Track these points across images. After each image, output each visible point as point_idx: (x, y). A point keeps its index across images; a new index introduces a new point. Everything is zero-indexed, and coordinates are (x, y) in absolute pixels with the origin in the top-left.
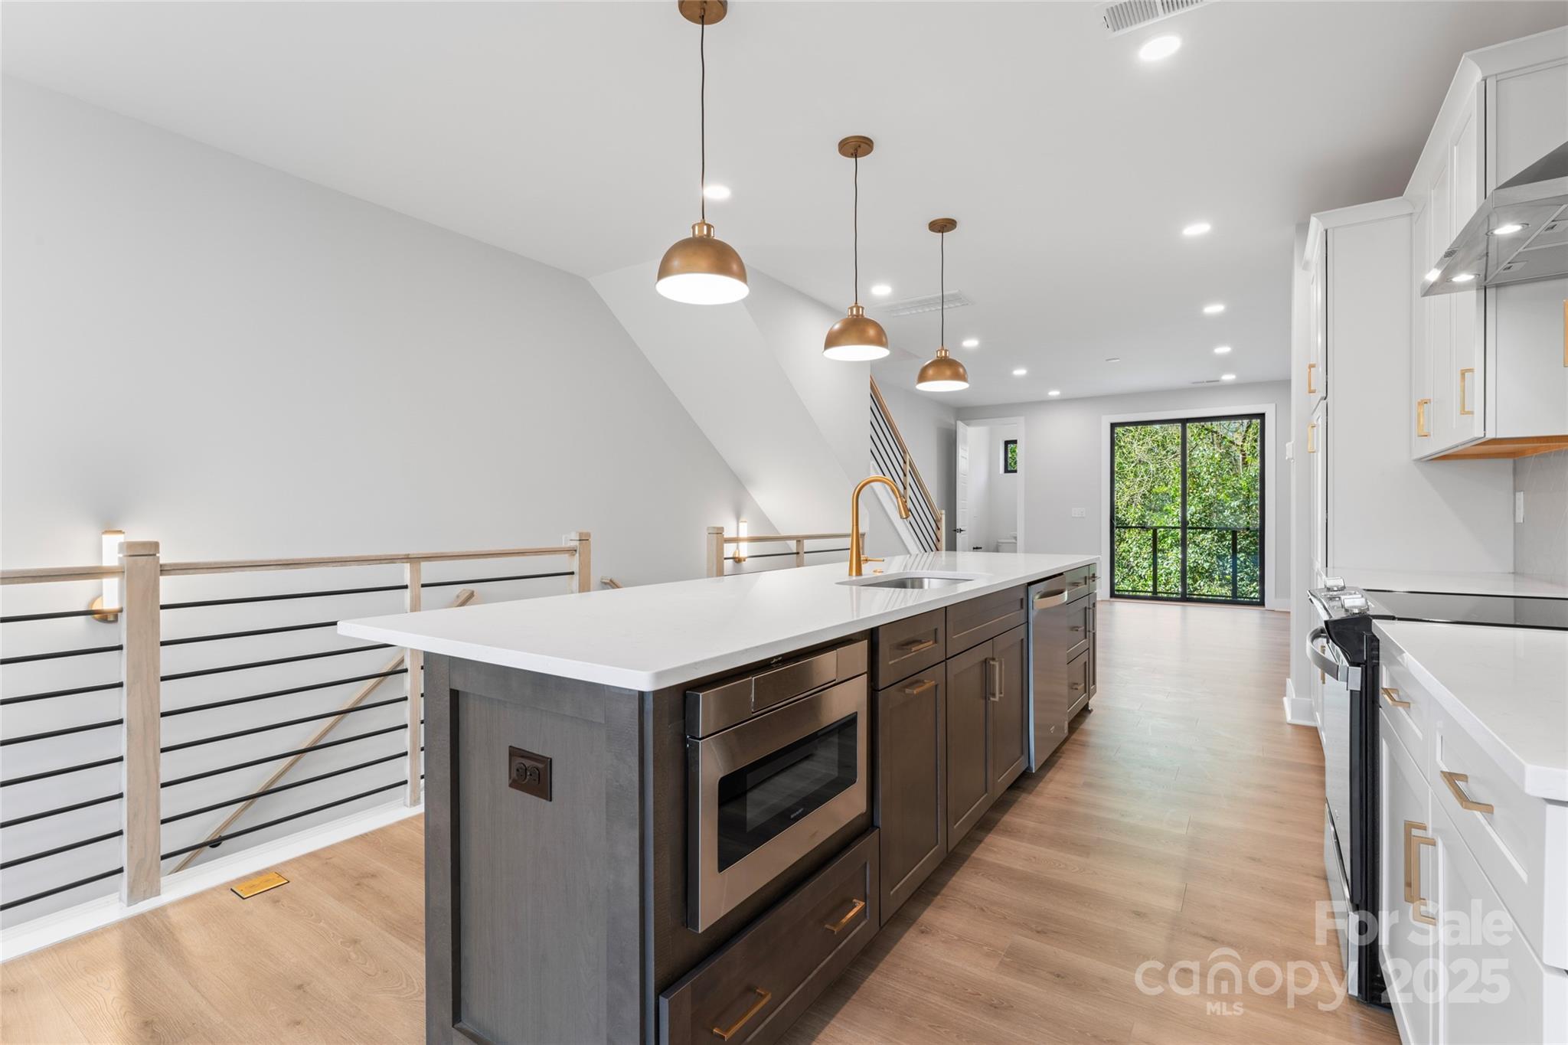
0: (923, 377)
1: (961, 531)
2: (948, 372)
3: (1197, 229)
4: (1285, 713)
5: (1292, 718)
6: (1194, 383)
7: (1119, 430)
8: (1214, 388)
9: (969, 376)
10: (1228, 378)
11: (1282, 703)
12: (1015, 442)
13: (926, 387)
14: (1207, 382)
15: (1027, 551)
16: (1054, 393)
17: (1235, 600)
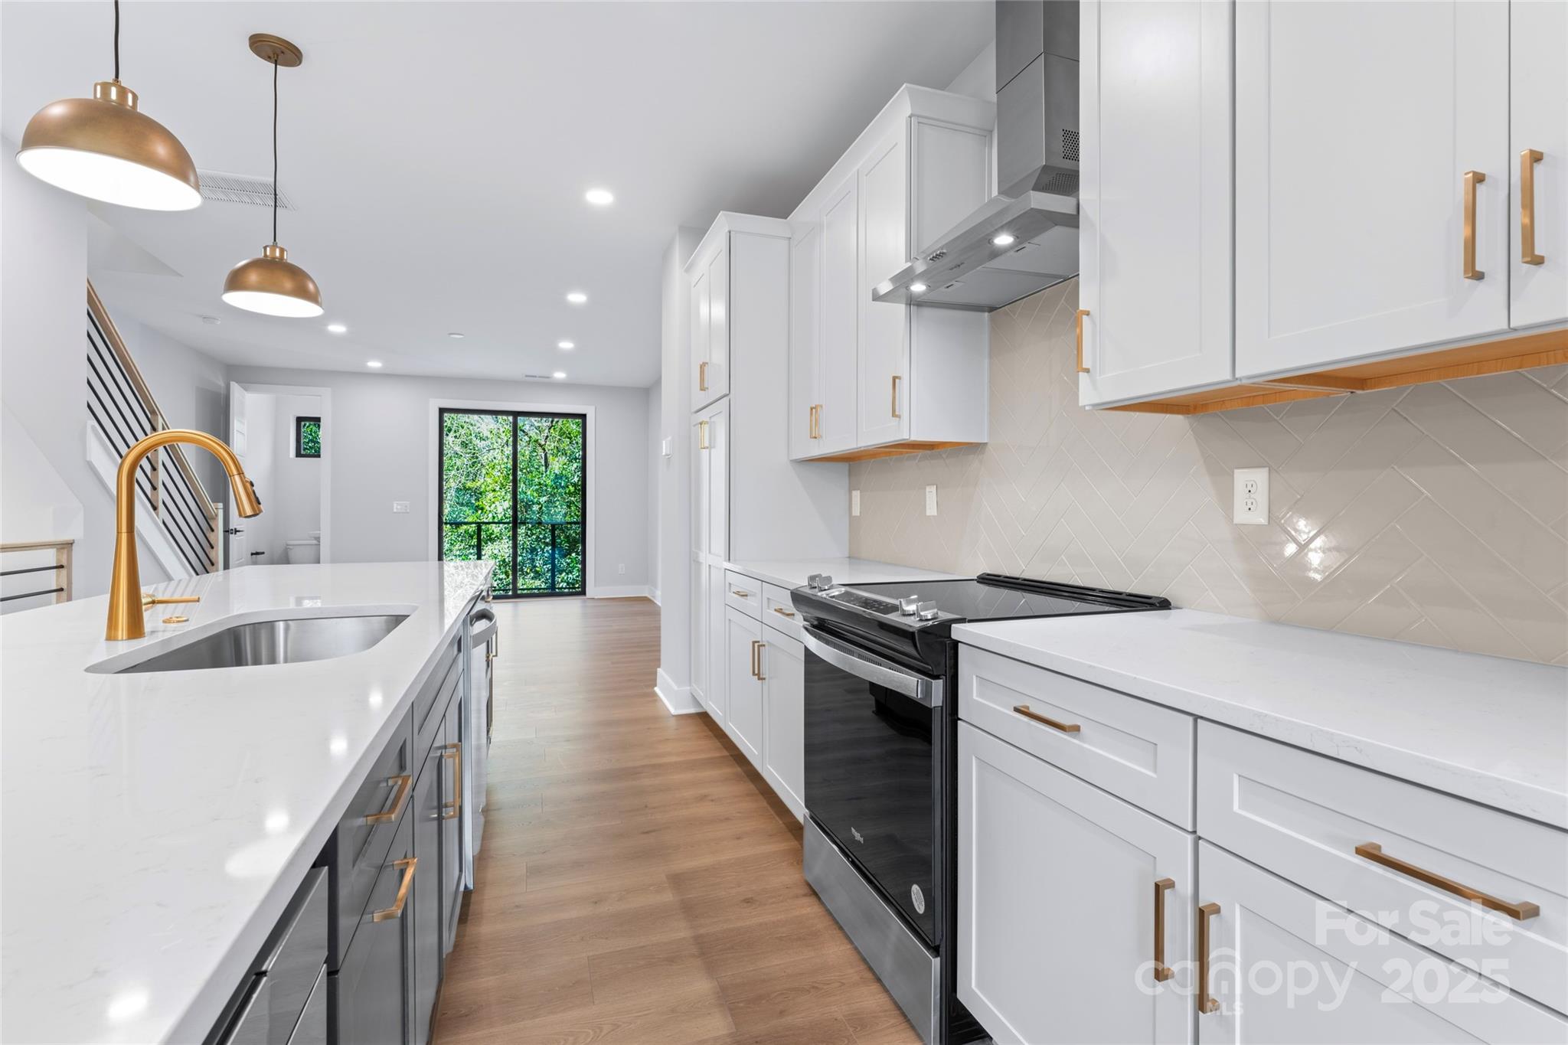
0: (236, 281)
1: (236, 531)
2: (288, 285)
3: (599, 197)
4: (664, 704)
5: (675, 709)
6: (527, 376)
7: (446, 416)
8: (547, 385)
9: (323, 296)
10: (560, 375)
11: (655, 694)
12: (317, 420)
13: (239, 299)
14: (540, 377)
15: (334, 560)
16: (374, 365)
17: (552, 592)
